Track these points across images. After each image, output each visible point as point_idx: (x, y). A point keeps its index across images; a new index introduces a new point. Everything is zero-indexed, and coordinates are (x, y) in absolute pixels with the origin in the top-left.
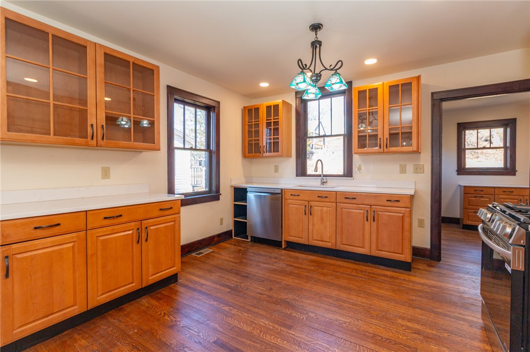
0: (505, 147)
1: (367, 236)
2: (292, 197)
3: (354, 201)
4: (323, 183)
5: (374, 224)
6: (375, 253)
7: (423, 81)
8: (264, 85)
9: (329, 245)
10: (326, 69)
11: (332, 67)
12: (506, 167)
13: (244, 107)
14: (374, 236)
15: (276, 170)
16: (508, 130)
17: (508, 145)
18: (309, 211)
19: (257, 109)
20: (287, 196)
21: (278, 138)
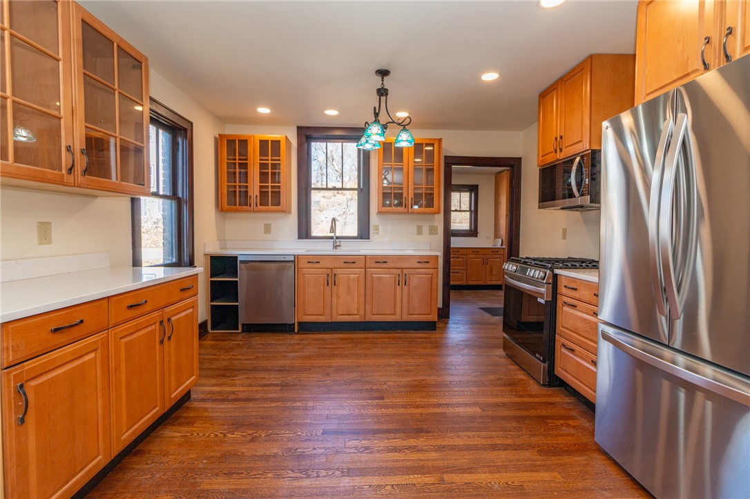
0: (470, 211)
1: (398, 301)
2: (310, 265)
3: (385, 265)
4: (336, 247)
5: (406, 288)
6: (406, 318)
7: (444, 145)
8: (264, 110)
9: (356, 318)
10: (394, 122)
11: (400, 122)
12: (471, 230)
13: (220, 135)
14: (405, 300)
15: (267, 229)
16: (473, 195)
17: (473, 209)
18: (331, 280)
19: (244, 143)
20: (303, 264)
21: (279, 187)
